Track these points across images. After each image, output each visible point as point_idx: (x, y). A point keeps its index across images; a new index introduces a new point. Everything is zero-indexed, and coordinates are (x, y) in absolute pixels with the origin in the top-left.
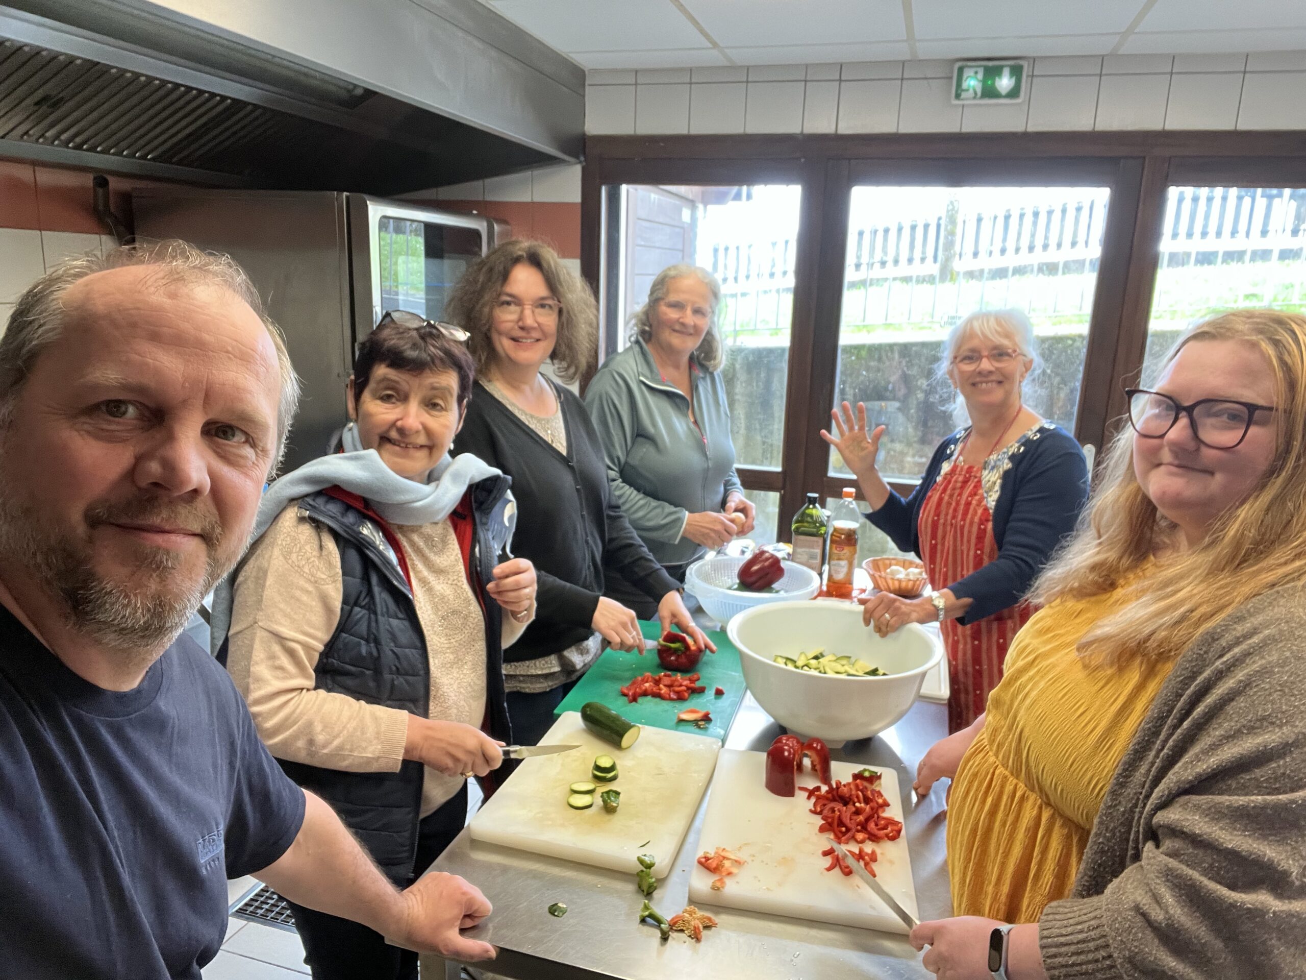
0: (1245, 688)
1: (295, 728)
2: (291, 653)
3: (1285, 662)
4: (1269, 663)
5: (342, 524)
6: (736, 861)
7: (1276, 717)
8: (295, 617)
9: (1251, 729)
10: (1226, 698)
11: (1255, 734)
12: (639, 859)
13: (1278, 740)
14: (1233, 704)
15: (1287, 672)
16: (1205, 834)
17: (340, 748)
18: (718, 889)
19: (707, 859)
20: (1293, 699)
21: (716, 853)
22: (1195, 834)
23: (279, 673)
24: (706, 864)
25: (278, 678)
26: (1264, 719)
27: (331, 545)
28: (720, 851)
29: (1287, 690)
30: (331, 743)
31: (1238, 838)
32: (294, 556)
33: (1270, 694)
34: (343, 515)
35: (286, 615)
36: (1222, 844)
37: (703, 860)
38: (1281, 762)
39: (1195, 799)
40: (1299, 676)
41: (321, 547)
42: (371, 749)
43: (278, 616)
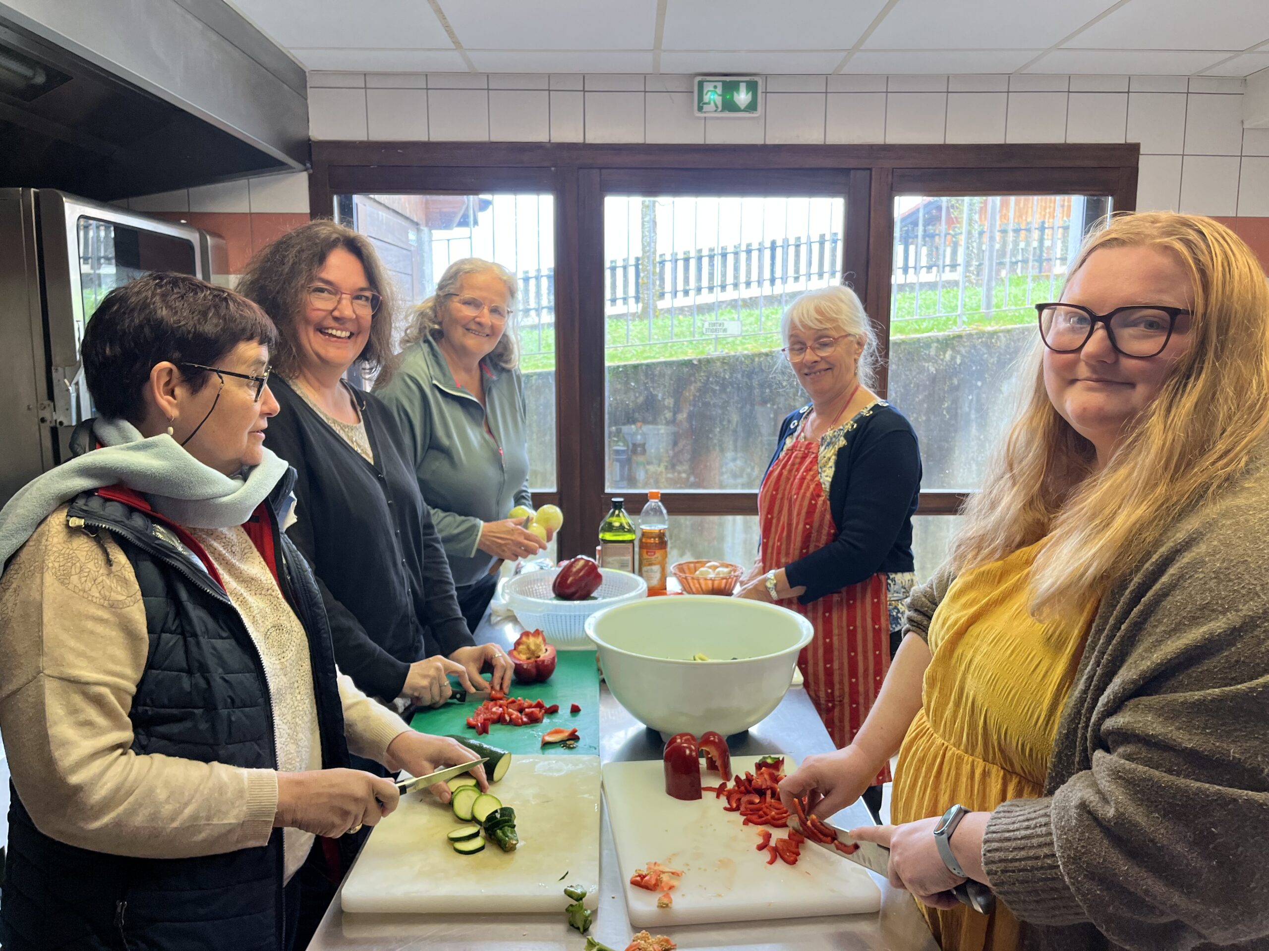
0: (1178, 581)
1: (131, 799)
2: (99, 702)
3: (1214, 551)
4: (1198, 554)
5: (133, 529)
6: (673, 873)
7: (1217, 603)
8: (93, 654)
9: (1195, 620)
10: (1160, 593)
11: (1197, 624)
12: (566, 891)
13: (1223, 626)
14: (1170, 598)
15: (1218, 559)
16: (1160, 734)
17: (194, 817)
18: (667, 905)
19: (643, 877)
20: (1231, 584)
21: (649, 868)
22: (1148, 735)
23: (86, 730)
24: (641, 883)
25: (86, 737)
26: (1203, 608)
27: (120, 557)
28: (653, 866)
29: (1222, 576)
30: (182, 812)
31: (1197, 738)
32: (75, 579)
33: (1205, 583)
34: (129, 517)
35: (81, 655)
36: (1180, 744)
37: (638, 879)
38: (1233, 649)
39: (1145, 700)
40: (1232, 560)
41: (109, 562)
42: (235, 812)
43: (70, 657)
